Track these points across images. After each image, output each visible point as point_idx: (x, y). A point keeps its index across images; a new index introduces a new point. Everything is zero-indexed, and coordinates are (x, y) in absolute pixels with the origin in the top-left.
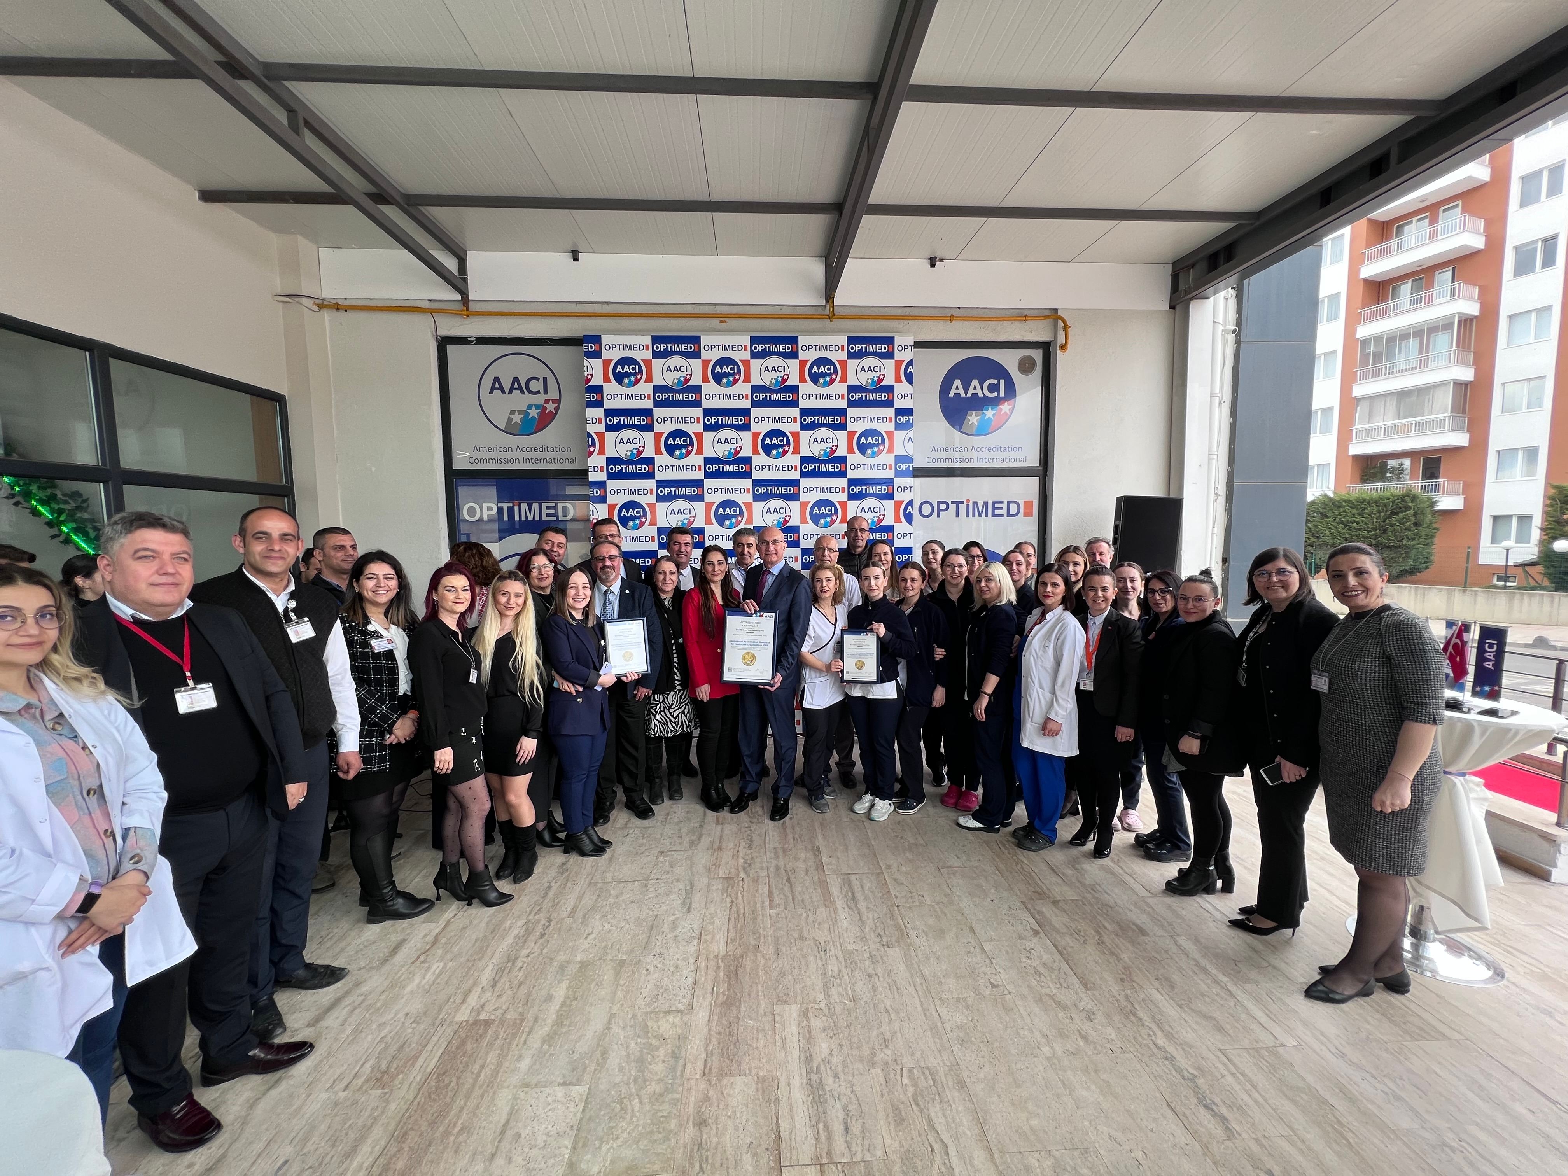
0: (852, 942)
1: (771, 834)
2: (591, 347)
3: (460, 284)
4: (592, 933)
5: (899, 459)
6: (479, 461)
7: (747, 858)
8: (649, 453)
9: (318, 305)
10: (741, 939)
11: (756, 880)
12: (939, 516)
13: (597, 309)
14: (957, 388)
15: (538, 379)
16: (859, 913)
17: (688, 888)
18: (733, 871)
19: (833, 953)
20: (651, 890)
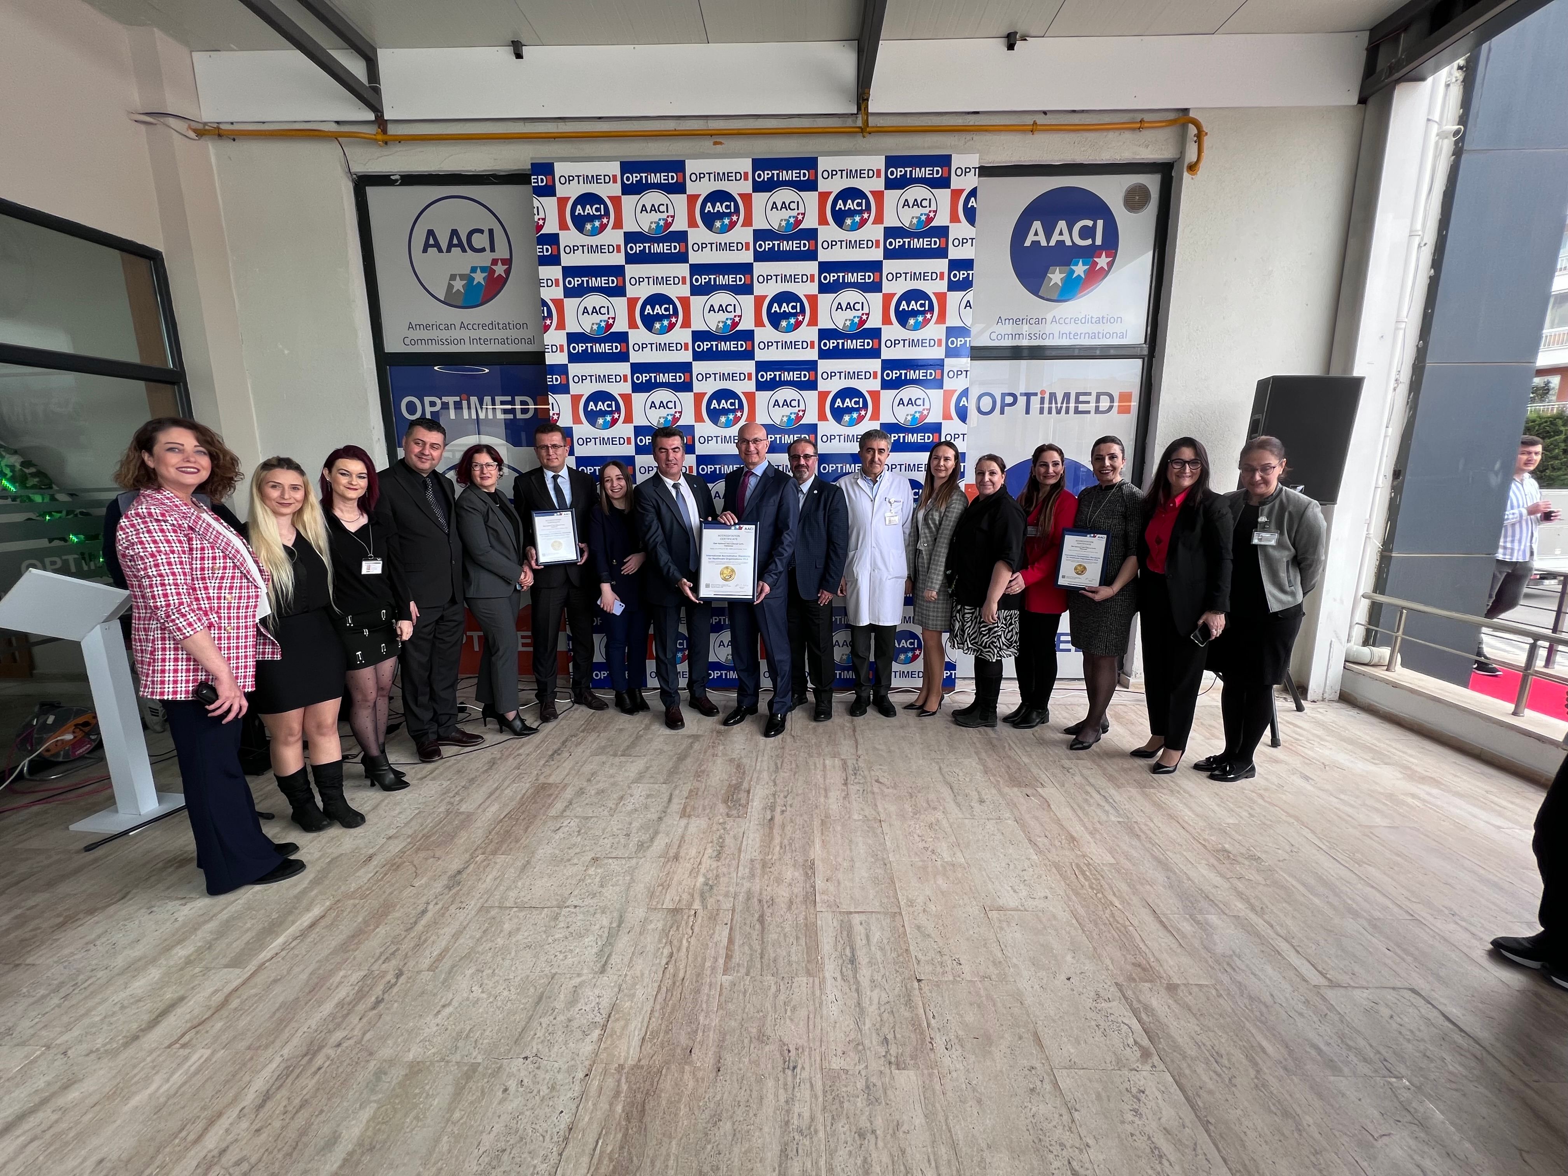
0: (840, 1053)
1: (751, 836)
2: (540, 180)
3: (368, 95)
4: (450, 1004)
5: (951, 332)
6: (416, 342)
7: (710, 875)
8: (621, 325)
9: (195, 131)
10: (666, 1032)
11: (713, 918)
12: (1002, 412)
13: (551, 128)
14: (1036, 234)
15: (481, 231)
16: (857, 990)
17: (614, 925)
18: (685, 896)
19: (805, 1075)
20: (562, 925)
